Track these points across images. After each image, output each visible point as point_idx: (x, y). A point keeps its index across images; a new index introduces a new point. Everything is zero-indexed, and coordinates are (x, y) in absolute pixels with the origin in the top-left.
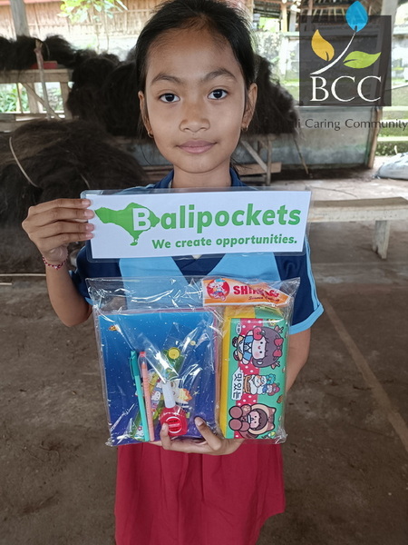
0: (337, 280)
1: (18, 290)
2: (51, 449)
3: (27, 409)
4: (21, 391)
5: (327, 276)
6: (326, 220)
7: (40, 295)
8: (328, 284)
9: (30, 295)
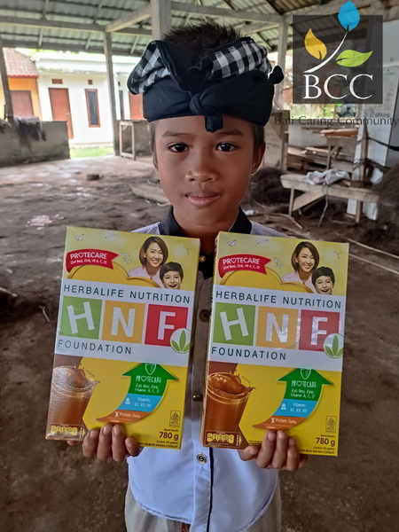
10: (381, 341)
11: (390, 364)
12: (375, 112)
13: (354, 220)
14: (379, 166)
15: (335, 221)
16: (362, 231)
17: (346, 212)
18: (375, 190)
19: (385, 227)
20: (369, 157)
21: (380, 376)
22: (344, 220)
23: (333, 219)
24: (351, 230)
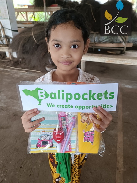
0: (130, 87)
1: (28, 74)
2: (14, 115)
3: (14, 105)
4: (15, 100)
5: (127, 85)
6: (132, 64)
7: (33, 77)
8: (126, 88)
9: (30, 76)
10: (15, 101)
11: (17, 108)
12: (3, 17)
13: (9, 59)
14: (11, 38)
15: (3, 61)
16: (12, 62)
17: (6, 56)
18: (10, 47)
19: (20, 60)
20: (6, 35)
21: (13, 114)
22: (6, 59)
23: (2, 60)
24: (9, 63)
